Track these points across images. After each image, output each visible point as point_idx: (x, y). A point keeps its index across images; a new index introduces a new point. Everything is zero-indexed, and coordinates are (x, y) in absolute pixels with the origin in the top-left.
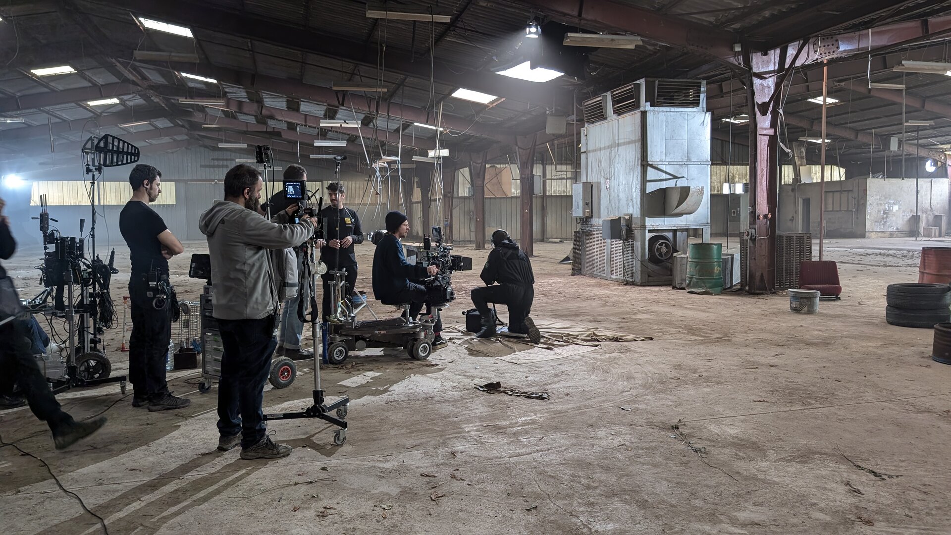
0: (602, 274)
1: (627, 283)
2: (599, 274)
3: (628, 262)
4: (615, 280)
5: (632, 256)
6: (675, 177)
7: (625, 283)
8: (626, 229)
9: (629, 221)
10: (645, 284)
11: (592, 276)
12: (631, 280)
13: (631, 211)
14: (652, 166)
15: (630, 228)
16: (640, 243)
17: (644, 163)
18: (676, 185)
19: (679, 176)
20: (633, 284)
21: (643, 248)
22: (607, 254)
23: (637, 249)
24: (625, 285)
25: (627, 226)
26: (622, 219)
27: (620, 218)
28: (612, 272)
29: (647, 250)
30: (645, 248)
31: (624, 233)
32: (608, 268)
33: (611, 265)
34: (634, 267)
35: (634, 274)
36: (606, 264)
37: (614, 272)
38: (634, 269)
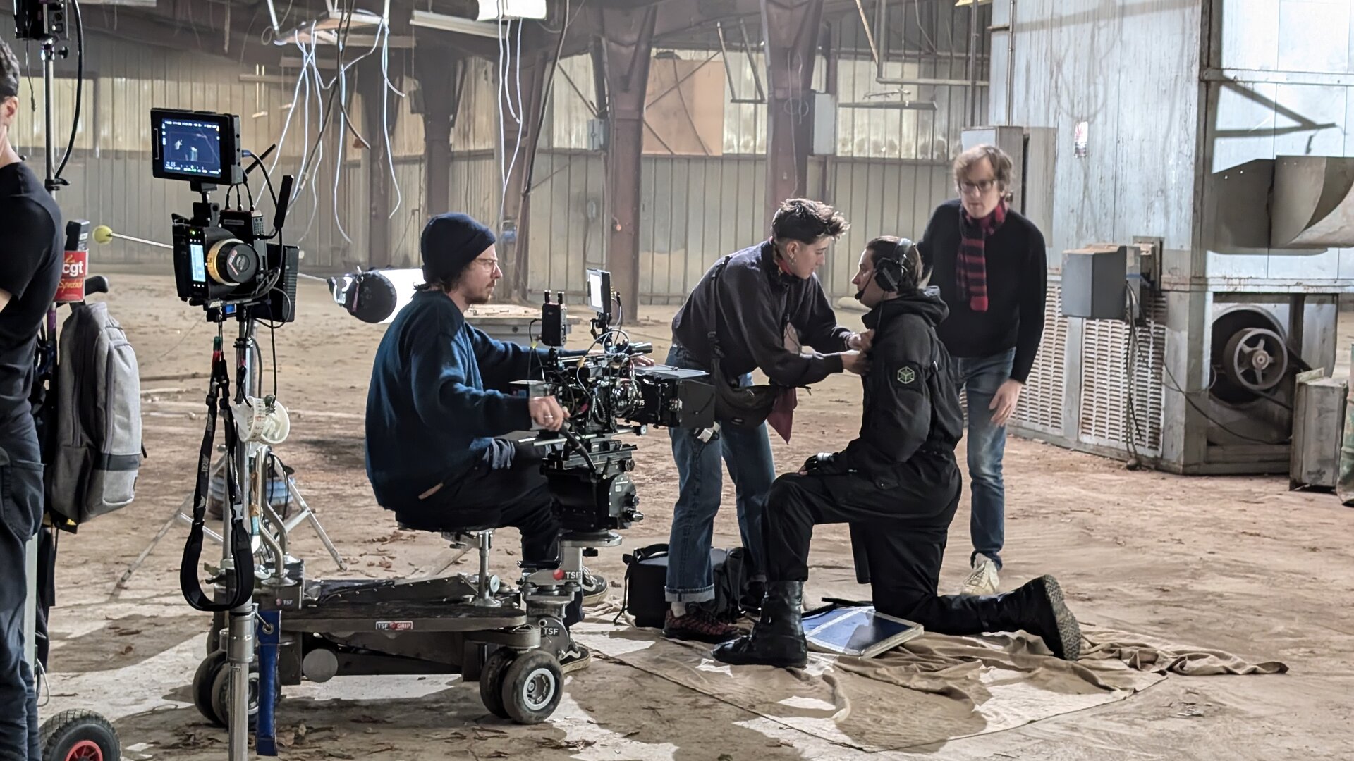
0: (1050, 430)
1: (1138, 465)
2: (1039, 428)
3: (1143, 395)
4: (1097, 452)
5: (1158, 376)
6: (1307, 125)
7: (1131, 462)
8: (1143, 288)
9: (1152, 264)
10: (1195, 469)
12: (1150, 454)
13: (1156, 228)
14: (1232, 84)
15: (1153, 283)
16: (1185, 334)
17: (1210, 74)
18: (1308, 150)
19: (1319, 121)
20: (1158, 466)
21: (1195, 353)
22: (1071, 364)
23: (1176, 352)
24: (1131, 468)
25: (1146, 276)
26: (1130, 254)
27: (1123, 250)
28: (1084, 424)
29: (1207, 359)
30: (1201, 352)
31: (1134, 298)
32: (1070, 411)
33: (1083, 402)
34: (1162, 413)
35: (1162, 436)
36: (1063, 398)
37: (1094, 423)
38: (1162, 417)
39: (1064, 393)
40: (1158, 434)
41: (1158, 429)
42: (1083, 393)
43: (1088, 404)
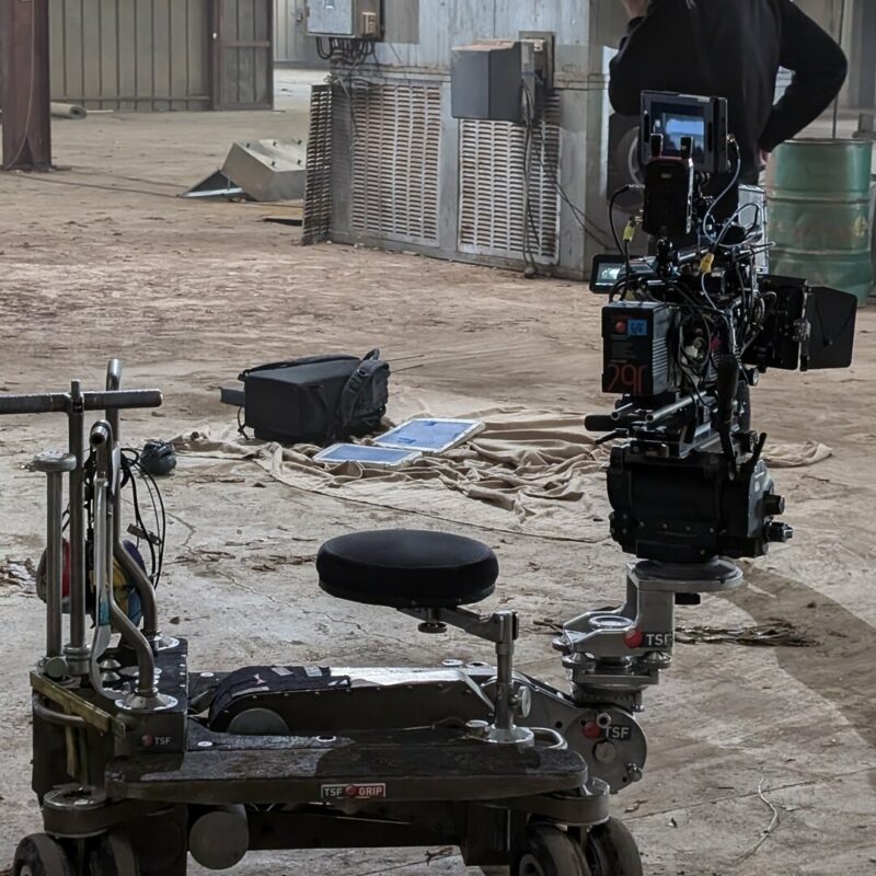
0: (422, 241)
1: (537, 274)
2: (408, 239)
4: (481, 262)
5: (552, 179)
7: (529, 270)
8: (537, 87)
9: (544, 59)
11: (381, 245)
12: (544, 261)
13: (543, 23)
15: (545, 80)
16: (583, 134)
20: (553, 273)
21: (594, 154)
22: (447, 170)
23: (573, 153)
24: (529, 277)
25: (538, 73)
26: (525, 50)
27: (518, 45)
28: (464, 233)
29: (604, 159)
30: (599, 153)
31: (527, 98)
32: (447, 220)
33: (461, 209)
34: (558, 218)
35: (557, 242)
36: (438, 207)
37: (476, 232)
38: (558, 222)
39: (438, 202)
40: (554, 240)
41: (554, 235)
42: (461, 200)
43: (468, 210)
